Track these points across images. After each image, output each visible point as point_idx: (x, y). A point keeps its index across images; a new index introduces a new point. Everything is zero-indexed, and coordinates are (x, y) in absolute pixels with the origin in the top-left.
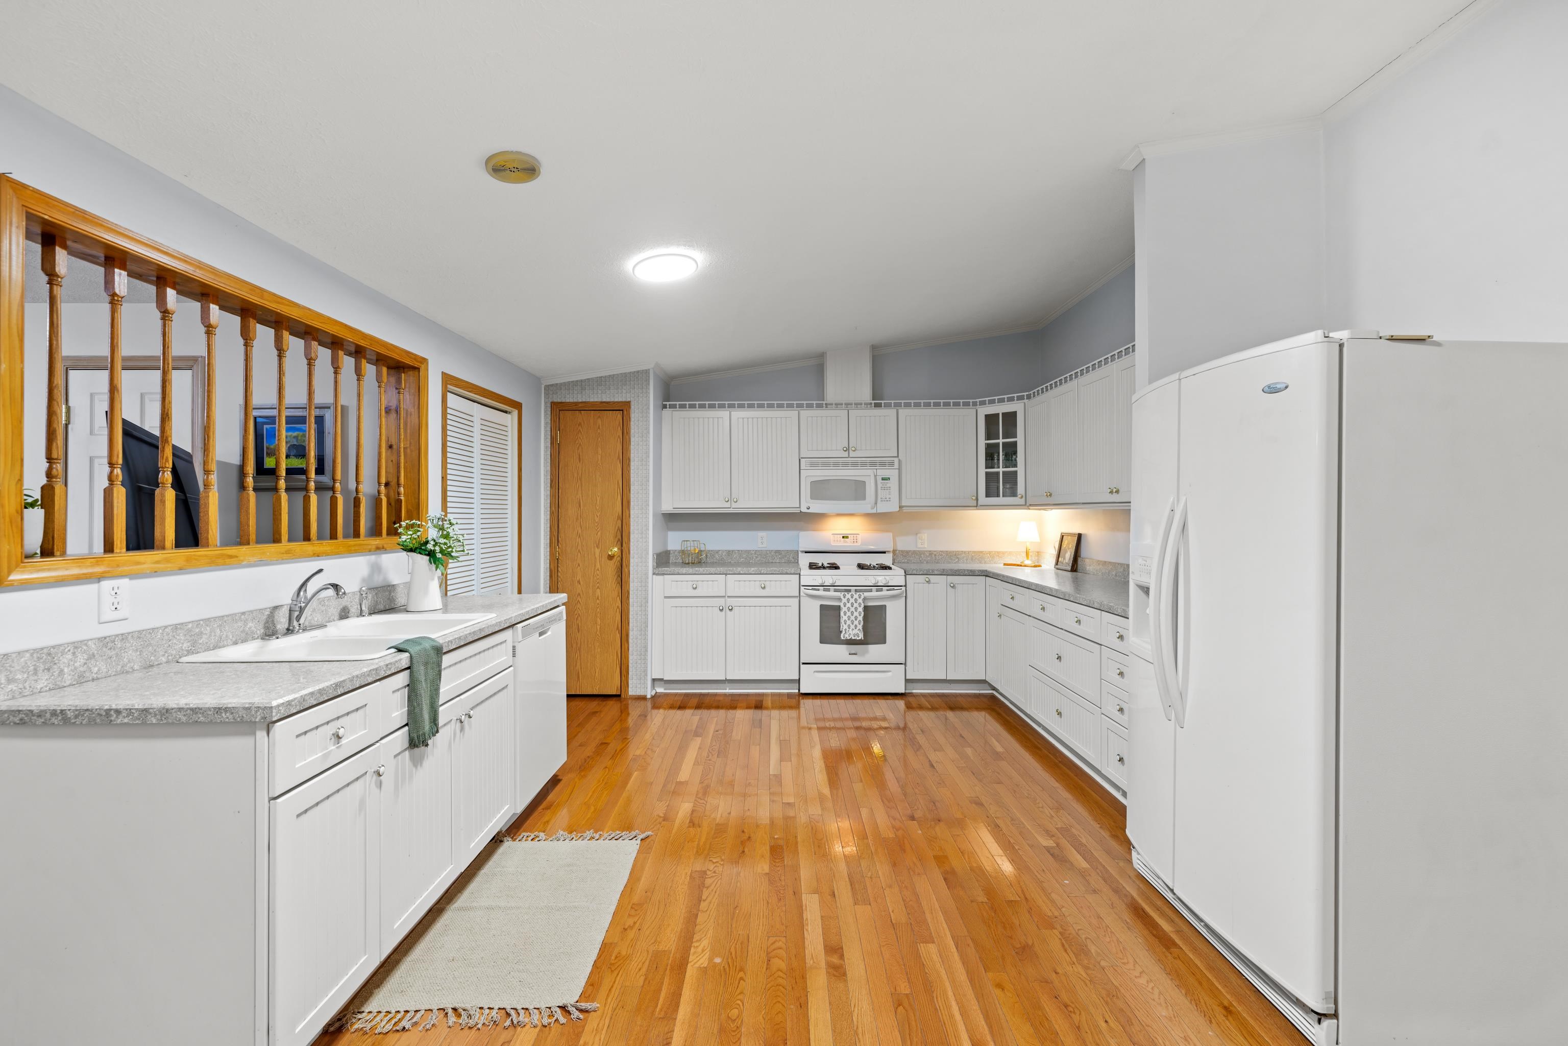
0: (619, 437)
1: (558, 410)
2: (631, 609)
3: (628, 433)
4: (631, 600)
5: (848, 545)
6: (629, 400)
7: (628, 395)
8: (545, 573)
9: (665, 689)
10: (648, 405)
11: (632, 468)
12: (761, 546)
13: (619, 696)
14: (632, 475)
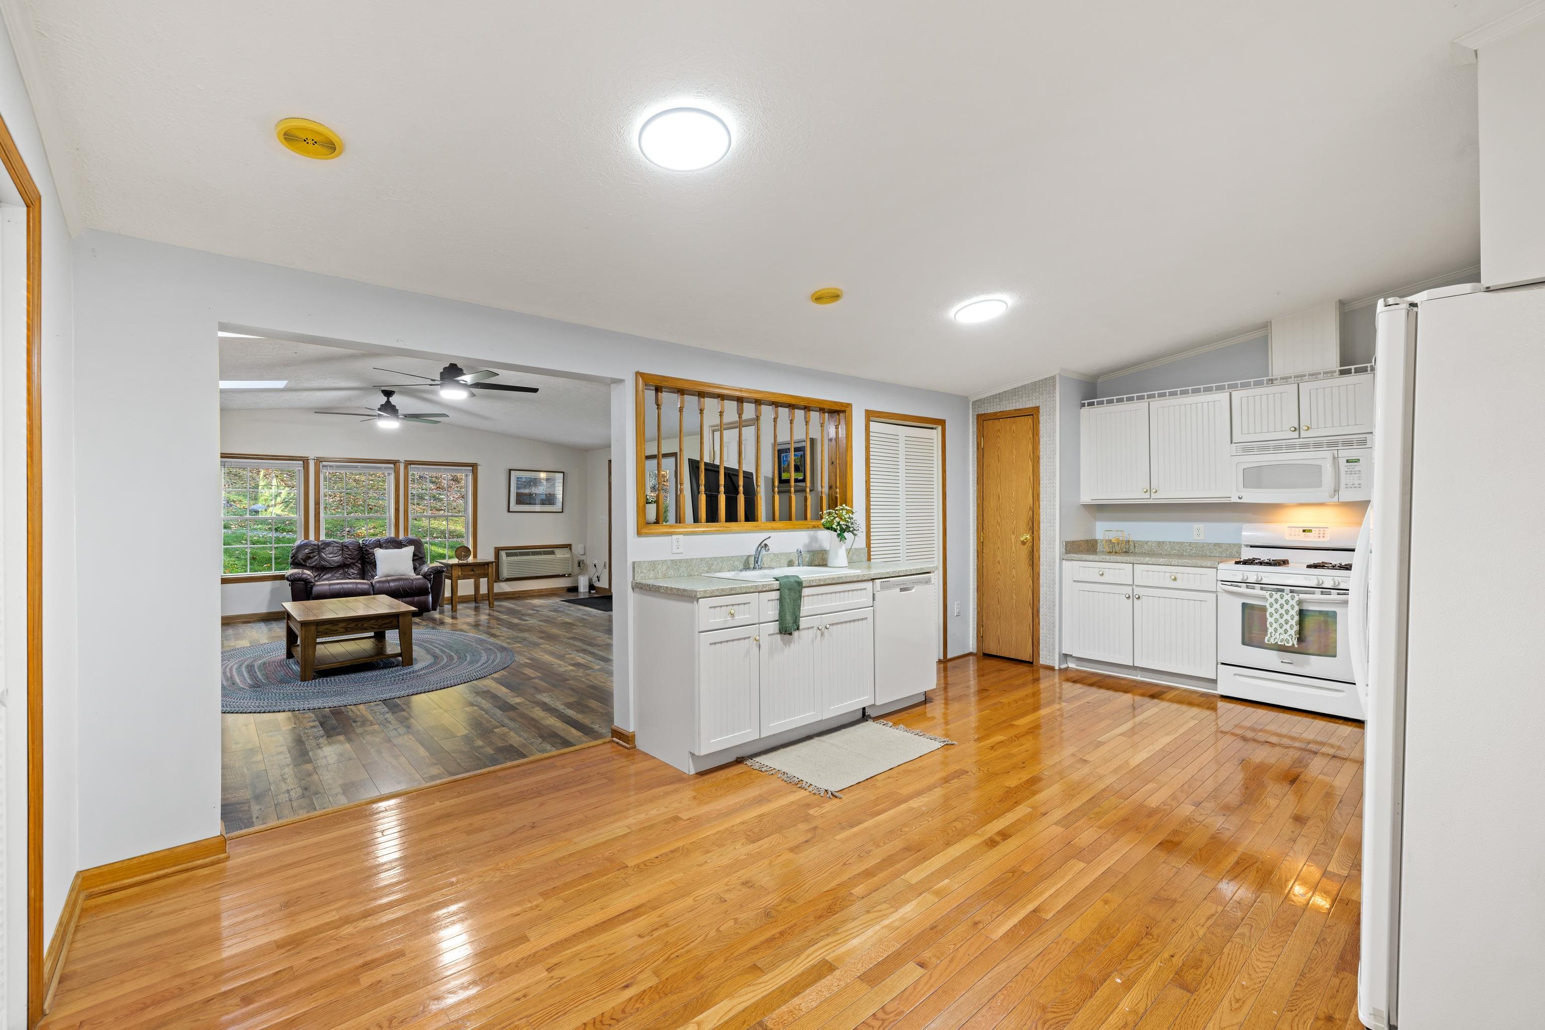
0: (1030, 438)
1: (983, 420)
2: (1041, 589)
3: (1038, 434)
4: (1041, 581)
5: (1311, 540)
6: (1038, 405)
7: (1038, 401)
8: (974, 553)
9: (1077, 666)
10: (1054, 408)
11: (1041, 464)
12: (1198, 538)
13: (1032, 663)
14: (1041, 471)
